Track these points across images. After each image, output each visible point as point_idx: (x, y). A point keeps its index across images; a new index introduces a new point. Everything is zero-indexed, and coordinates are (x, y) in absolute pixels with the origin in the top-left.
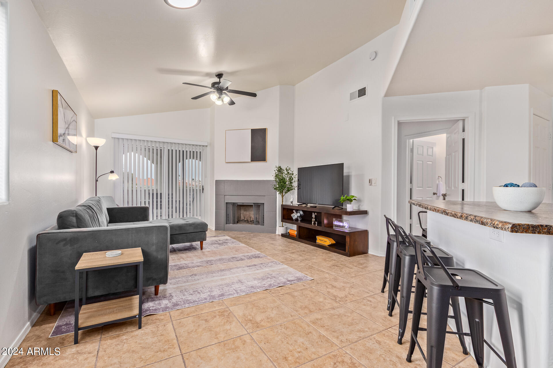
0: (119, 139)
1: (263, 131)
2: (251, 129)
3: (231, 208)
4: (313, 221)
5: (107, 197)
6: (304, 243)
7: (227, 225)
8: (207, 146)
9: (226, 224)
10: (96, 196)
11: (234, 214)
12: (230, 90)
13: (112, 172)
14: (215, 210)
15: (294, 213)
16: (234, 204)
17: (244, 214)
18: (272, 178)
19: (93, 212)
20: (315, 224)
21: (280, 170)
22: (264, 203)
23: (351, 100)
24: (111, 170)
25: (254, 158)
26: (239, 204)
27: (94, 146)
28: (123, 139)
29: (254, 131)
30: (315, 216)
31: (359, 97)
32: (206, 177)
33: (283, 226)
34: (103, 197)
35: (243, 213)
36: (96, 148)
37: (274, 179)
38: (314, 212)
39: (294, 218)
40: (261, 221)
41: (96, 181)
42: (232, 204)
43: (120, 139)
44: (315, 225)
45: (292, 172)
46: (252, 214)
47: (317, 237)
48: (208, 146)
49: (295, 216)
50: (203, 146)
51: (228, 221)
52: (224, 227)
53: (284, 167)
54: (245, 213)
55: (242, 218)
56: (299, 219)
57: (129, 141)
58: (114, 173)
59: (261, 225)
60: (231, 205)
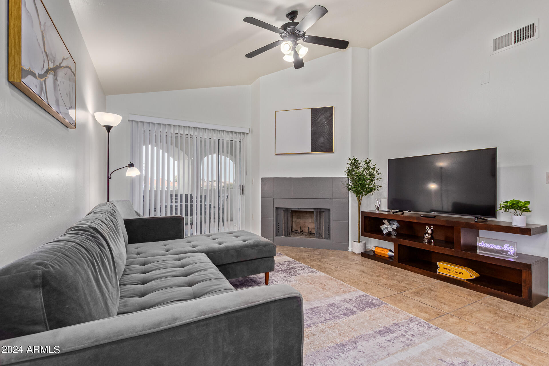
0: (137, 122)
1: (329, 111)
2: (312, 109)
3: (283, 215)
4: (427, 238)
5: (123, 201)
6: (413, 271)
7: (278, 237)
8: (247, 133)
9: (276, 236)
10: (108, 201)
11: (286, 223)
12: (309, 36)
13: (131, 165)
14: (261, 217)
15: (384, 224)
16: (286, 210)
17: (298, 223)
18: (343, 174)
19: (100, 244)
20: (429, 242)
21: (354, 163)
22: (329, 209)
23: (494, 51)
24: (130, 163)
25: (315, 149)
26: (293, 210)
27: (105, 126)
28: (143, 123)
29: (315, 112)
30: (431, 230)
31: (515, 42)
32: (247, 174)
33: (359, 242)
34: (118, 201)
35: (296, 222)
36: (109, 128)
37: (346, 176)
38: (430, 225)
39: (385, 232)
40: (325, 234)
41: (108, 179)
42: (285, 210)
43: (139, 122)
44: (431, 244)
45: (374, 166)
46: (310, 223)
47: (439, 264)
48: (249, 134)
49: (387, 228)
50: (244, 133)
51: (279, 232)
52: (274, 239)
53: (361, 159)
54: (298, 221)
55: (295, 227)
56: (394, 234)
57: (150, 126)
58: (134, 166)
59: (325, 238)
60: (283, 211)
